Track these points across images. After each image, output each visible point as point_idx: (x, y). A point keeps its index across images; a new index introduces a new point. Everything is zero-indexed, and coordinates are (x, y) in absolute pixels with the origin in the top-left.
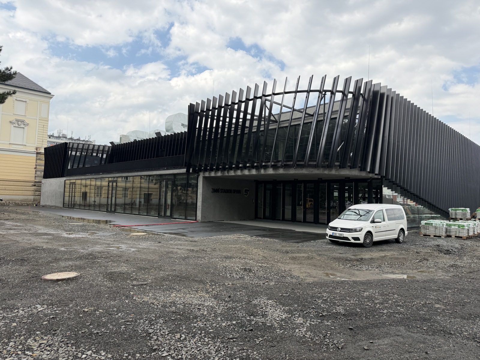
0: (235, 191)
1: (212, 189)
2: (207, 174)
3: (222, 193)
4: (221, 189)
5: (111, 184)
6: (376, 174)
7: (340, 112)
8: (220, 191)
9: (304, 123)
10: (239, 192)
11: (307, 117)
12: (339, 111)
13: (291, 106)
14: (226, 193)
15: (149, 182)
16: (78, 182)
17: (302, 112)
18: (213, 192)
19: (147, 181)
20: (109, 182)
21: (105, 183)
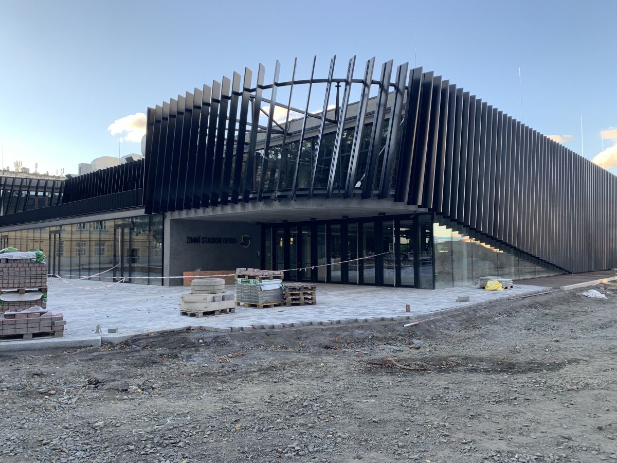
0: (226, 240)
1: (188, 237)
2: (176, 215)
3: (205, 244)
4: (203, 238)
5: (53, 236)
6: (419, 207)
7: (378, 113)
8: (201, 240)
9: (323, 135)
10: (233, 241)
11: (327, 125)
12: (376, 113)
13: (304, 110)
14: (211, 243)
15: (100, 231)
16: (12, 234)
17: (320, 118)
18: (189, 242)
19: (99, 230)
20: (51, 232)
21: (46, 235)
